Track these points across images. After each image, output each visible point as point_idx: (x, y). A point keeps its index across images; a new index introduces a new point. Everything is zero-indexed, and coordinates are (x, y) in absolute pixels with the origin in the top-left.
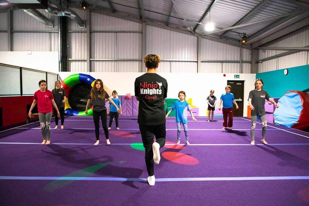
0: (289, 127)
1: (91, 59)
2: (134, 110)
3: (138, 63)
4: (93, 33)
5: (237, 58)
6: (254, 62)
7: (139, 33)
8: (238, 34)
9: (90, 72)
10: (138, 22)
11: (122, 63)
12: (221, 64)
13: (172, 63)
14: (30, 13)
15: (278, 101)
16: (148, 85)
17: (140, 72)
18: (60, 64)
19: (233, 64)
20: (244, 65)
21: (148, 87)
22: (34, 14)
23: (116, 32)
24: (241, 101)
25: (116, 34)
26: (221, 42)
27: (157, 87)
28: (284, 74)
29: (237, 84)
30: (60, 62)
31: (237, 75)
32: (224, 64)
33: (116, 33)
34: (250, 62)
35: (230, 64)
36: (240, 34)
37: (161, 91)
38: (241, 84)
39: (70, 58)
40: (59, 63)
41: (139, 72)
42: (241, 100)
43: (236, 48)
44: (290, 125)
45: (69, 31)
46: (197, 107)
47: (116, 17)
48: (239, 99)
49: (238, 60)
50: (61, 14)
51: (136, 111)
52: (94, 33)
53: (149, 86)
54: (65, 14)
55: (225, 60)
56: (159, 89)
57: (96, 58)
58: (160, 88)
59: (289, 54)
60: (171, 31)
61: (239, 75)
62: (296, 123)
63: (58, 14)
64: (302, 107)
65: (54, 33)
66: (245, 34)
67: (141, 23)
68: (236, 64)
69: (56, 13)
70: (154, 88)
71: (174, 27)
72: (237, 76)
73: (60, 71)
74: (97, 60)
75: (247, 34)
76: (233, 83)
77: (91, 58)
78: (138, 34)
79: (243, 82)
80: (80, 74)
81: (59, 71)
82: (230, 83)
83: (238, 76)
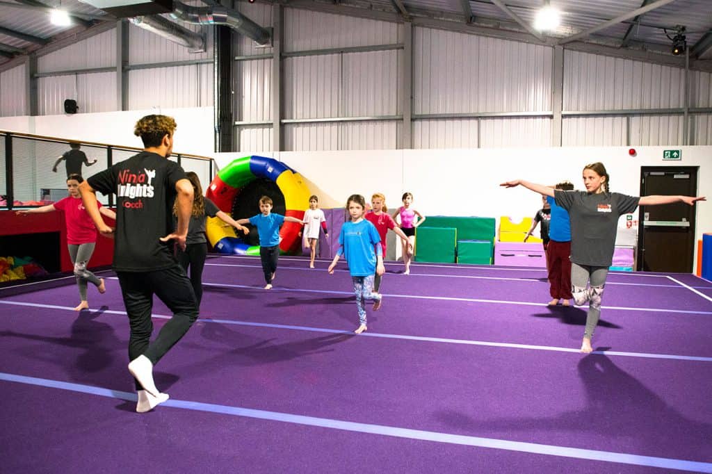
1: (284, 121)
3: (393, 125)
4: (290, 58)
5: (676, 101)
7: (397, 48)
9: (281, 152)
10: (394, 21)
11: (357, 126)
12: (625, 119)
13: (482, 121)
14: (145, 24)
16: (131, 176)
18: (218, 134)
19: (663, 119)
20: (701, 118)
21: (129, 181)
22: (152, 26)
23: (341, 51)
24: (687, 227)
25: (340, 55)
26: (625, 58)
27: (143, 181)
29: (675, 177)
30: (217, 130)
31: (672, 152)
32: (635, 121)
35: (654, 119)
37: (153, 188)
38: (687, 176)
39: (239, 121)
40: (215, 131)
41: (397, 149)
42: (687, 224)
43: (675, 71)
45: (237, 58)
47: (340, 13)
48: (681, 221)
49: (681, 107)
50: (205, 20)
52: (292, 57)
53: (133, 178)
54: (215, 19)
55: (638, 108)
56: (148, 185)
57: (296, 119)
58: (149, 182)
60: (481, 38)
61: (678, 152)
63: (200, 21)
65: (206, 65)
66: (684, 29)
67: (401, 23)
68: (673, 118)
69: (196, 20)
70: (138, 183)
71: (491, 26)
72: (673, 154)
73: (218, 151)
74: (298, 123)
76: (663, 174)
77: (284, 119)
78: (396, 50)
79: (693, 171)
80: (254, 157)
81: (216, 152)
82: (652, 173)
83: (675, 154)
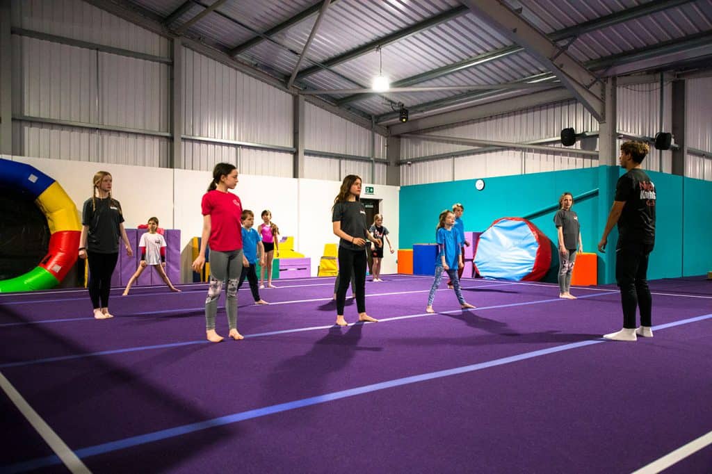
0: (517, 280)
2: (171, 266)
3: (156, 141)
6: (392, 164)
7: (160, 62)
8: (390, 103)
10: (156, 32)
12: (337, 161)
15: (481, 236)
17: (163, 167)
19: (358, 164)
20: (377, 165)
25: (95, 52)
26: (337, 114)
28: (476, 188)
31: (370, 188)
32: (343, 162)
33: (97, 49)
34: (386, 163)
35: (353, 163)
36: (393, 105)
38: (372, 206)
41: (160, 166)
44: (520, 277)
46: (306, 256)
51: (177, 271)
59: (479, 153)
60: (239, 73)
61: (373, 188)
62: (531, 271)
64: (537, 244)
66: (403, 105)
68: (362, 164)
75: (405, 105)
78: (158, 63)
79: (376, 202)
83: (371, 190)
